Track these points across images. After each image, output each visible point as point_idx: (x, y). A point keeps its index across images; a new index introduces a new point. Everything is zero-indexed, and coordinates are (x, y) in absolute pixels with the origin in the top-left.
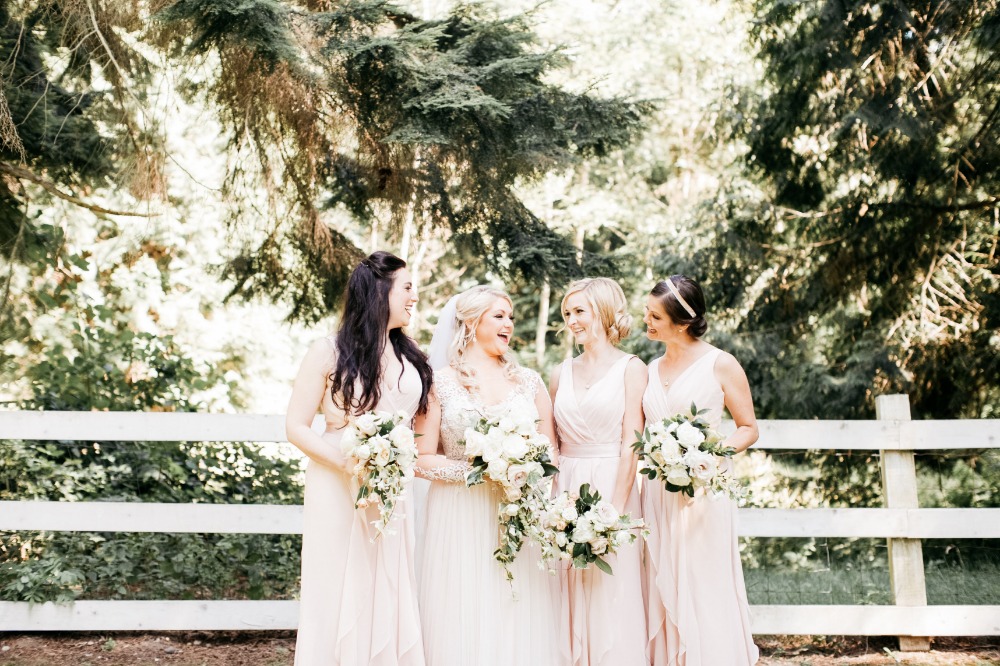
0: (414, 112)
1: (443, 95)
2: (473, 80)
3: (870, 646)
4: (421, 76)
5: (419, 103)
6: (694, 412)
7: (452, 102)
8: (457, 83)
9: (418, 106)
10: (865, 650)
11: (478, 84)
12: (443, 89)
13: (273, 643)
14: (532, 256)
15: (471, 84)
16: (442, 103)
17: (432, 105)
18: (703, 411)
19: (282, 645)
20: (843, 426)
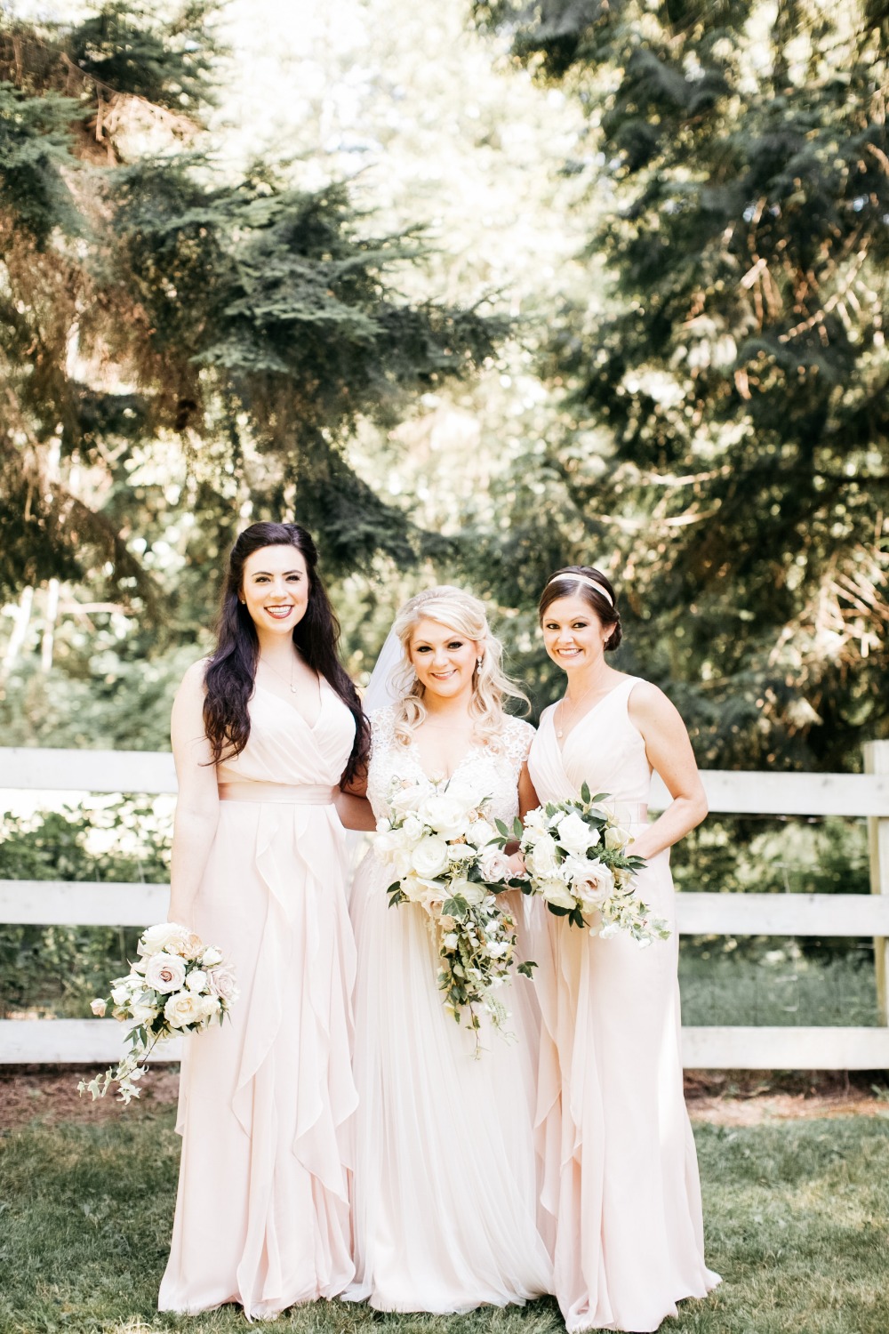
0: (243, 321)
1: (284, 299)
2: (321, 279)
3: (851, 1083)
4: (250, 271)
5: (250, 308)
6: (586, 798)
7: (299, 311)
8: (301, 282)
9: (248, 313)
10: (844, 1087)
11: (329, 286)
12: (284, 290)
13: (18, 1082)
14: (362, 537)
15: (321, 286)
16: (285, 311)
17: (269, 314)
18: (599, 798)
19: (32, 1085)
20: (825, 783)
